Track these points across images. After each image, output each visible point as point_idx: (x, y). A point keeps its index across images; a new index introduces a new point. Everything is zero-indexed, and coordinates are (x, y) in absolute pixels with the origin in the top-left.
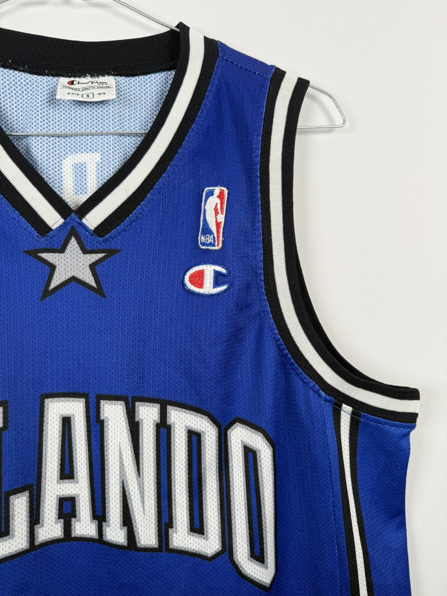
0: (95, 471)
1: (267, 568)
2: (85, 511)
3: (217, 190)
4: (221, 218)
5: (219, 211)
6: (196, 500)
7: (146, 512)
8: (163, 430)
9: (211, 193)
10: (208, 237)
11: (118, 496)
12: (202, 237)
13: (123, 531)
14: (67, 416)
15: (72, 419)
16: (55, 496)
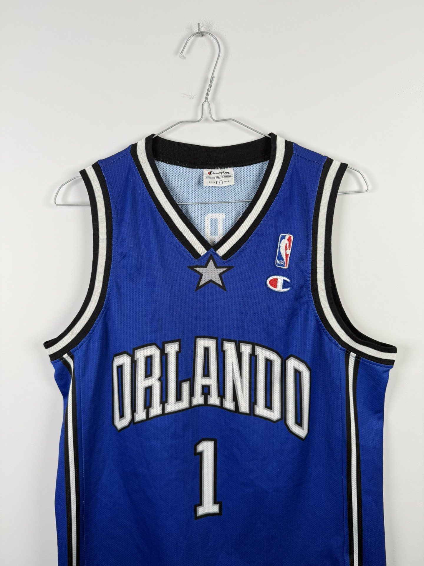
0: (220, 375)
1: (303, 429)
2: (214, 392)
3: (287, 236)
4: (289, 252)
5: (288, 248)
6: (268, 393)
7: (244, 396)
8: (253, 358)
9: (284, 237)
10: (281, 261)
11: (231, 387)
12: (278, 261)
13: (233, 404)
14: (207, 347)
15: (209, 348)
16: (200, 384)
